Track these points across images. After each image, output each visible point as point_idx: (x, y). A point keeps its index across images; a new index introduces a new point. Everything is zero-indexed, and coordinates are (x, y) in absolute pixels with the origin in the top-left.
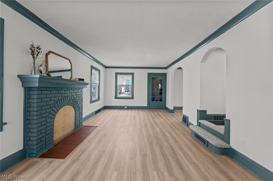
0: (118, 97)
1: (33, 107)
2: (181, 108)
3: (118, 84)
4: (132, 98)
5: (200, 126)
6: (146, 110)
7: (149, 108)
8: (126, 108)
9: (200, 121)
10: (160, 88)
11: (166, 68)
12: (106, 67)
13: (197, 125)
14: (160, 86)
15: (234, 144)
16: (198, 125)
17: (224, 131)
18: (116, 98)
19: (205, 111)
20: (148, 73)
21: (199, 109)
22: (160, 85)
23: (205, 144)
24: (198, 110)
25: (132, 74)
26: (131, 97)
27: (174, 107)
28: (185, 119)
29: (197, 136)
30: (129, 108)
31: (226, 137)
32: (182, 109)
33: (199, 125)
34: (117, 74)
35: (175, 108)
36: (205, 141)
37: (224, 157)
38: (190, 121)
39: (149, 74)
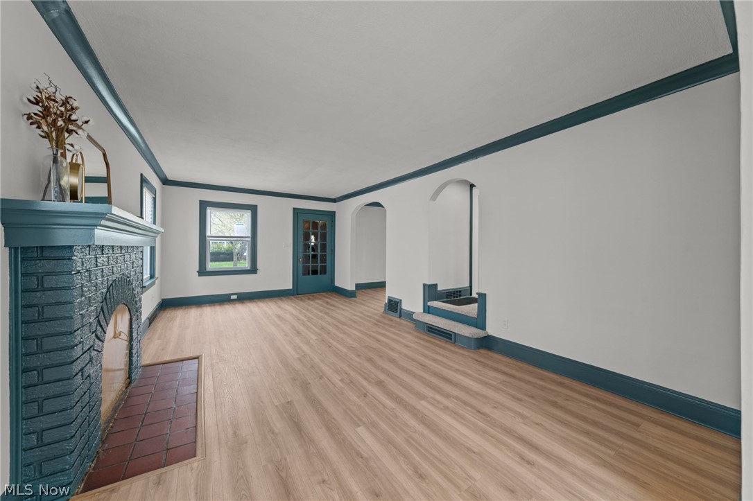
0: (208, 270)
1: (56, 319)
2: (381, 286)
3: (208, 234)
4: (253, 270)
5: (429, 313)
6: (292, 297)
7: (296, 293)
8: (234, 300)
9: (429, 304)
10: (313, 244)
11: (334, 201)
12: (166, 181)
13: (422, 311)
14: (313, 241)
15: (494, 328)
16: (424, 312)
17: (476, 314)
18: (203, 272)
19: (436, 285)
20: (294, 209)
21: (428, 283)
22: (313, 237)
23: (451, 339)
24: (424, 285)
25: (253, 209)
26: (249, 268)
27: (356, 285)
28: (394, 306)
29: (432, 330)
30: (244, 298)
31: (480, 322)
32: (385, 287)
33: (428, 310)
34: (204, 205)
35: (359, 286)
36: (451, 335)
37: (482, 351)
38: (405, 306)
39: (297, 212)
